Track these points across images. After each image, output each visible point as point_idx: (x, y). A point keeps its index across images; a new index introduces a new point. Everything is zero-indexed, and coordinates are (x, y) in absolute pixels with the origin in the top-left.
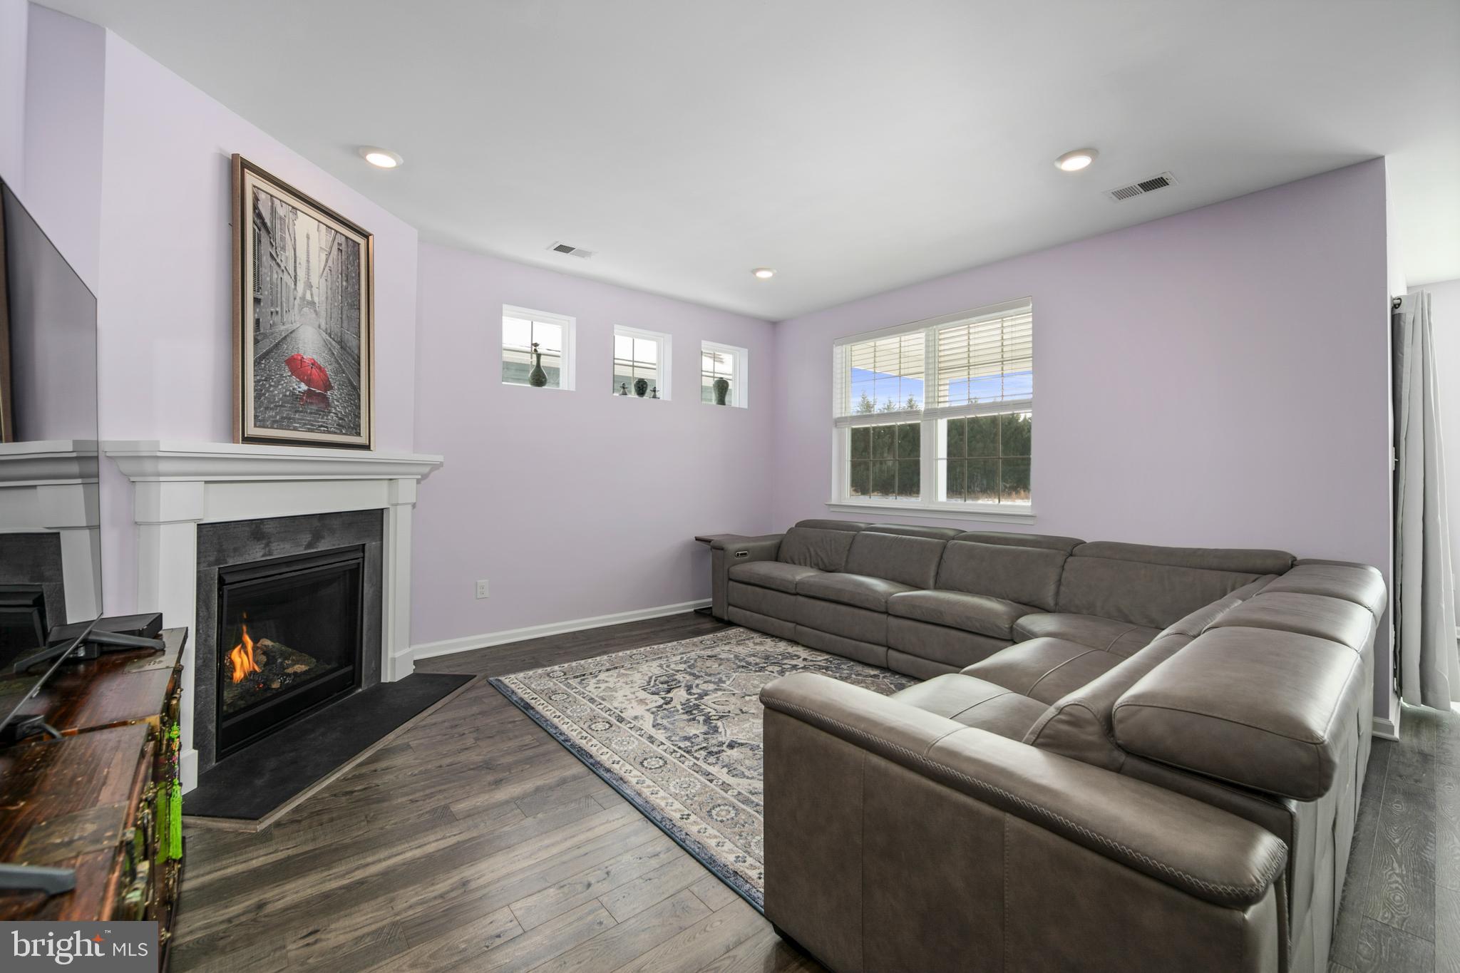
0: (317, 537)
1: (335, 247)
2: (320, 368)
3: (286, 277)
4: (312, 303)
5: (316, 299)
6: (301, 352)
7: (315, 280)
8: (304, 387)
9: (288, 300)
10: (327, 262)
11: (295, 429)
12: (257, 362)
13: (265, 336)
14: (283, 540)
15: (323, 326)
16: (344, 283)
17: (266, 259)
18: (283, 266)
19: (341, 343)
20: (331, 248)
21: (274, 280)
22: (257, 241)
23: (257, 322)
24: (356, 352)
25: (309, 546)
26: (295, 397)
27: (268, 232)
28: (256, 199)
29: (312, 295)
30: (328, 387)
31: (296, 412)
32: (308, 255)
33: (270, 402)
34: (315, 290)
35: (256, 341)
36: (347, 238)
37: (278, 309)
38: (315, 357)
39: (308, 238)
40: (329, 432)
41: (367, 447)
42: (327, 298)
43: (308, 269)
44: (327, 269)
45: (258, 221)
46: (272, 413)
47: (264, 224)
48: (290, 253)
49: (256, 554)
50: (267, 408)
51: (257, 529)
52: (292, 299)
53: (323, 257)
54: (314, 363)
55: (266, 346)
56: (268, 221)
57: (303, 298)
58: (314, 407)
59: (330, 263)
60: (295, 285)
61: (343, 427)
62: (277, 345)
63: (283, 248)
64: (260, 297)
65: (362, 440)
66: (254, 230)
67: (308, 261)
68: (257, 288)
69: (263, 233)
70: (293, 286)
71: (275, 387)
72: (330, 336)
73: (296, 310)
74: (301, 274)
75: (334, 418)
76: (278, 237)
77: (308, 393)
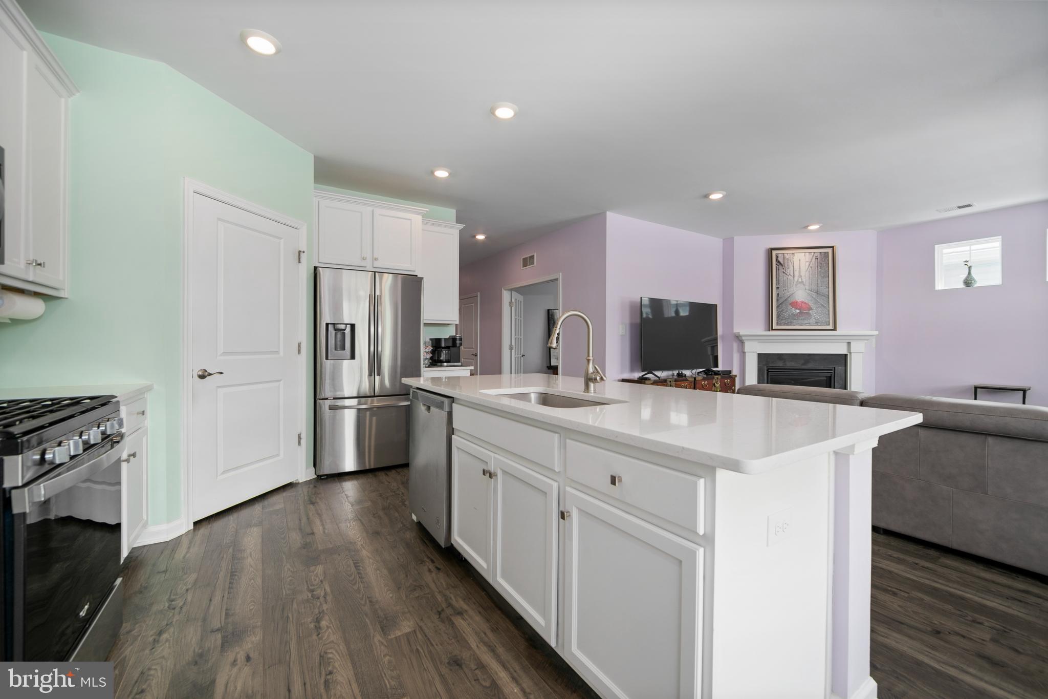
1: (814, 258)
2: (806, 303)
3: (790, 277)
4: (802, 282)
5: (804, 280)
6: (797, 300)
7: (803, 274)
8: (798, 311)
9: (790, 284)
10: (809, 265)
11: (794, 325)
12: (778, 307)
13: (781, 298)
14: (791, 361)
15: (807, 288)
16: (819, 270)
17: (781, 274)
18: (788, 274)
19: (817, 292)
20: (812, 260)
21: (785, 280)
22: (777, 270)
23: (778, 294)
24: (827, 293)
26: (794, 315)
27: (782, 265)
28: (777, 257)
29: (802, 279)
30: (810, 309)
31: (795, 320)
33: (784, 318)
34: (803, 277)
35: (777, 300)
36: (820, 253)
37: (786, 288)
38: (803, 300)
39: (800, 260)
40: (811, 325)
41: (835, 329)
42: (809, 278)
43: (800, 271)
44: (810, 268)
45: (778, 264)
46: (784, 321)
47: (780, 264)
48: (791, 268)
49: (780, 364)
50: (782, 320)
51: (780, 357)
52: (792, 283)
53: (807, 264)
54: (803, 302)
55: (781, 301)
56: (782, 263)
57: (798, 281)
58: (803, 318)
59: (811, 265)
60: (794, 278)
61: (818, 323)
62: (786, 300)
63: (788, 268)
64: (778, 286)
65: (831, 327)
66: (776, 267)
67: (800, 268)
68: (778, 283)
69: (780, 266)
70: (793, 279)
71: (785, 313)
72: (811, 291)
73: (794, 287)
74: (797, 274)
75: (814, 320)
76: (786, 266)
77: (800, 313)
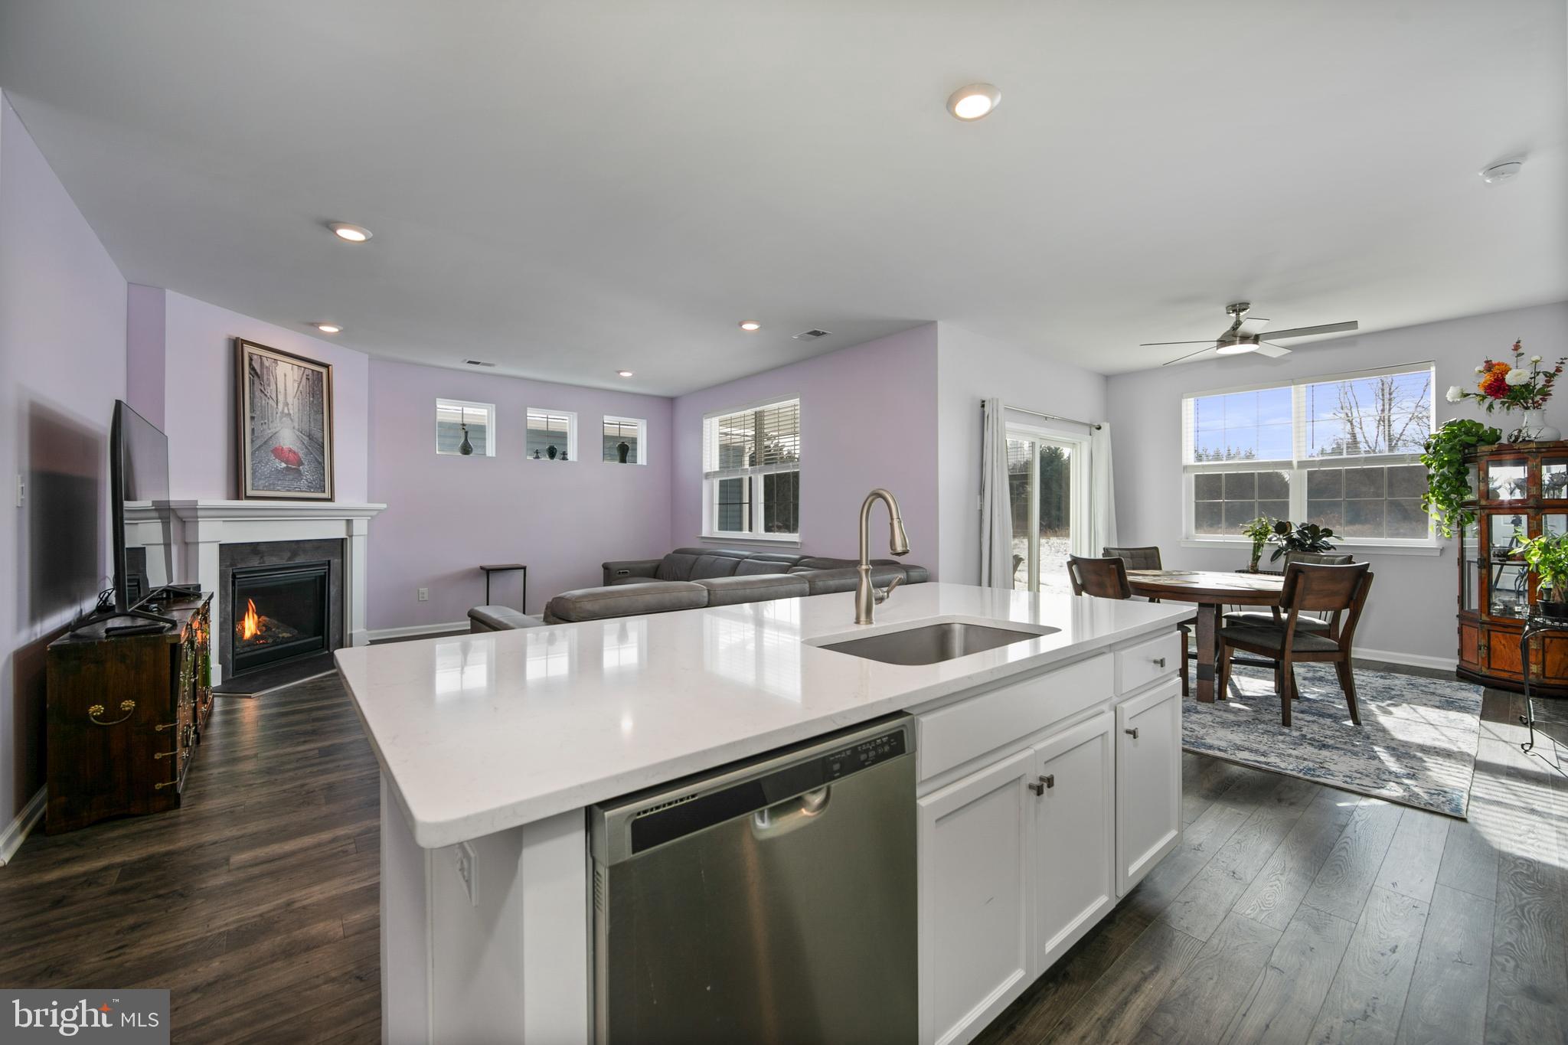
0: (294, 554)
1: (305, 377)
2: (294, 453)
3: (271, 401)
4: (289, 414)
5: (291, 412)
6: (282, 444)
7: (290, 400)
8: (284, 465)
9: (272, 414)
10: (299, 387)
11: (278, 490)
12: (253, 454)
13: (258, 437)
14: (272, 555)
15: (297, 427)
16: (311, 399)
17: (258, 393)
18: (268, 395)
19: (310, 437)
20: (301, 379)
21: (264, 404)
22: (252, 383)
23: (253, 430)
24: (321, 440)
25: (290, 559)
26: (278, 471)
27: (259, 377)
28: (251, 359)
29: (288, 409)
30: (301, 463)
31: (279, 480)
32: (285, 386)
33: (261, 475)
34: (290, 406)
35: (252, 441)
36: (313, 370)
37: (266, 421)
38: (291, 447)
39: (285, 375)
40: (301, 491)
41: (331, 500)
42: (299, 410)
43: (286, 394)
44: (299, 392)
45: (252, 372)
46: (264, 482)
47: (256, 373)
48: (273, 387)
49: (254, 563)
50: (260, 479)
51: (254, 548)
52: (275, 413)
53: (296, 385)
54: (290, 450)
55: (259, 443)
56: (258, 371)
57: (283, 412)
58: (291, 477)
59: (301, 388)
60: (277, 405)
61: (312, 488)
62: (265, 443)
63: (269, 385)
64: (254, 415)
65: (327, 495)
66: (250, 378)
67: (286, 390)
68: (252, 410)
69: (256, 378)
70: (275, 406)
71: (265, 466)
72: (301, 432)
73: (278, 420)
74: (281, 398)
75: (306, 482)
76: (265, 378)
77: (287, 468)
